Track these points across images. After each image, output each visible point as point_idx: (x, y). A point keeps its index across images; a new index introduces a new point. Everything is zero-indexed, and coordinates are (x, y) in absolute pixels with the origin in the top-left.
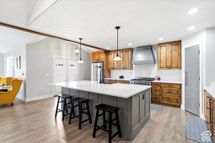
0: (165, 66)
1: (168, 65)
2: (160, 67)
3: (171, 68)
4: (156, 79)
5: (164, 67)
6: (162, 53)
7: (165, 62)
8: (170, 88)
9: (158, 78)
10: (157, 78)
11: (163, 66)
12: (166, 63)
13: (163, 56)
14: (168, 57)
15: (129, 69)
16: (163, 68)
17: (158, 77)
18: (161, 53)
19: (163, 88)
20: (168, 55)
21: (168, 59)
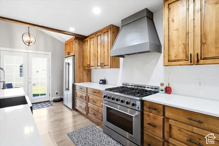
0: (182, 56)
1: (191, 51)
2: (169, 61)
3: (201, 61)
4: (162, 90)
5: (178, 60)
6: (173, 21)
7: (181, 43)
8: (196, 130)
9: (166, 88)
10: (163, 88)
11: (176, 56)
12: (186, 46)
13: (177, 29)
14: (191, 30)
15: (109, 66)
16: (175, 61)
17: (166, 85)
18: (171, 22)
19: (171, 122)
20: (191, 24)
21: (191, 35)
